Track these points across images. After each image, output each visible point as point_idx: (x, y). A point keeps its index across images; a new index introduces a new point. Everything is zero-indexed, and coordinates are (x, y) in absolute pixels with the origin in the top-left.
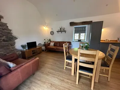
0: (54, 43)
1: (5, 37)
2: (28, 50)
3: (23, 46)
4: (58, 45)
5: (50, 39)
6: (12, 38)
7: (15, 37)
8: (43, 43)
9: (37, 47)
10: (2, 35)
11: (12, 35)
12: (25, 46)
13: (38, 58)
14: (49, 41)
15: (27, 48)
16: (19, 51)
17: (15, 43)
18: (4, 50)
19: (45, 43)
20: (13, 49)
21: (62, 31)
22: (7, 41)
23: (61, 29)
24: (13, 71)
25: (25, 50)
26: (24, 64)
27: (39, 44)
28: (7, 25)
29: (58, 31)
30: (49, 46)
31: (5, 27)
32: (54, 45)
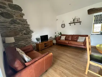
0: (65, 36)
1: (25, 31)
2: (41, 43)
3: (37, 39)
4: (70, 39)
5: (61, 33)
6: (30, 32)
7: (32, 31)
8: (54, 37)
9: (49, 41)
10: (23, 30)
11: (30, 30)
12: (39, 39)
13: (51, 54)
14: (60, 34)
15: (40, 41)
16: (34, 43)
17: (31, 36)
18: (24, 42)
19: (55, 36)
20: (30, 41)
21: (75, 22)
22: (26, 35)
23: (74, 20)
24: (28, 66)
25: (38, 42)
26: (37, 59)
27: (50, 37)
28: (27, 21)
29: (70, 23)
30: (60, 39)
31: (25, 23)
32: (65, 39)
